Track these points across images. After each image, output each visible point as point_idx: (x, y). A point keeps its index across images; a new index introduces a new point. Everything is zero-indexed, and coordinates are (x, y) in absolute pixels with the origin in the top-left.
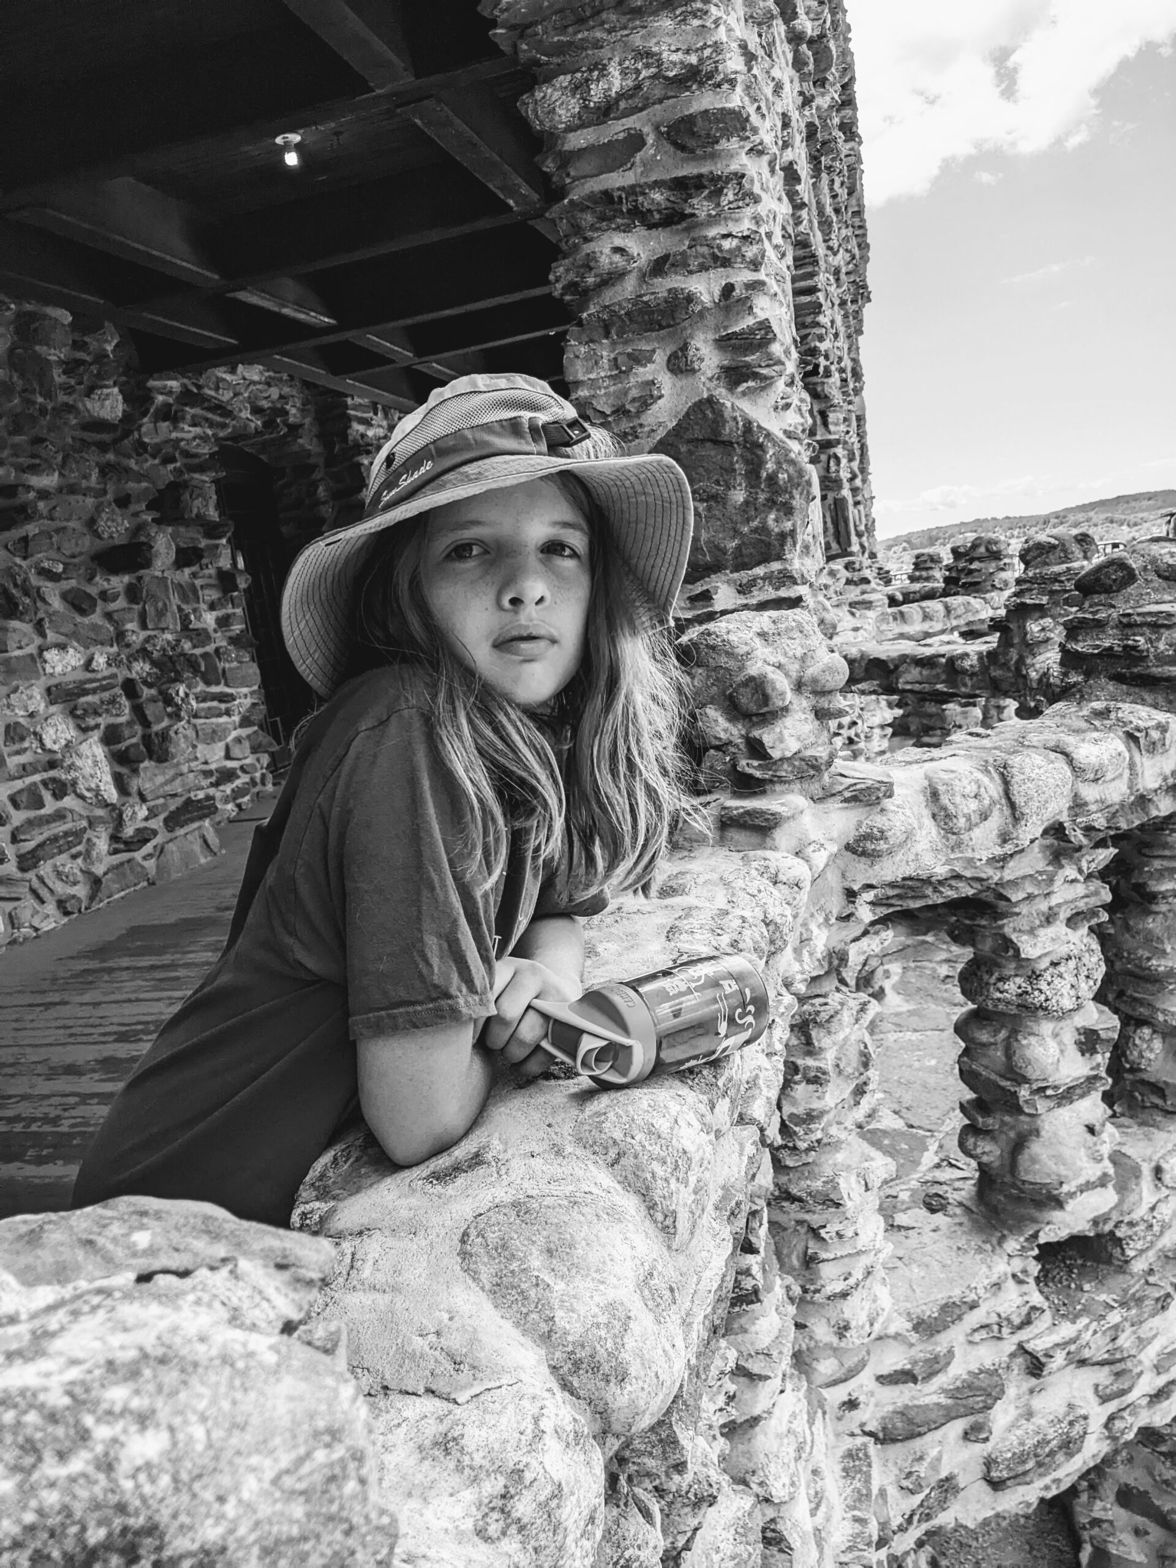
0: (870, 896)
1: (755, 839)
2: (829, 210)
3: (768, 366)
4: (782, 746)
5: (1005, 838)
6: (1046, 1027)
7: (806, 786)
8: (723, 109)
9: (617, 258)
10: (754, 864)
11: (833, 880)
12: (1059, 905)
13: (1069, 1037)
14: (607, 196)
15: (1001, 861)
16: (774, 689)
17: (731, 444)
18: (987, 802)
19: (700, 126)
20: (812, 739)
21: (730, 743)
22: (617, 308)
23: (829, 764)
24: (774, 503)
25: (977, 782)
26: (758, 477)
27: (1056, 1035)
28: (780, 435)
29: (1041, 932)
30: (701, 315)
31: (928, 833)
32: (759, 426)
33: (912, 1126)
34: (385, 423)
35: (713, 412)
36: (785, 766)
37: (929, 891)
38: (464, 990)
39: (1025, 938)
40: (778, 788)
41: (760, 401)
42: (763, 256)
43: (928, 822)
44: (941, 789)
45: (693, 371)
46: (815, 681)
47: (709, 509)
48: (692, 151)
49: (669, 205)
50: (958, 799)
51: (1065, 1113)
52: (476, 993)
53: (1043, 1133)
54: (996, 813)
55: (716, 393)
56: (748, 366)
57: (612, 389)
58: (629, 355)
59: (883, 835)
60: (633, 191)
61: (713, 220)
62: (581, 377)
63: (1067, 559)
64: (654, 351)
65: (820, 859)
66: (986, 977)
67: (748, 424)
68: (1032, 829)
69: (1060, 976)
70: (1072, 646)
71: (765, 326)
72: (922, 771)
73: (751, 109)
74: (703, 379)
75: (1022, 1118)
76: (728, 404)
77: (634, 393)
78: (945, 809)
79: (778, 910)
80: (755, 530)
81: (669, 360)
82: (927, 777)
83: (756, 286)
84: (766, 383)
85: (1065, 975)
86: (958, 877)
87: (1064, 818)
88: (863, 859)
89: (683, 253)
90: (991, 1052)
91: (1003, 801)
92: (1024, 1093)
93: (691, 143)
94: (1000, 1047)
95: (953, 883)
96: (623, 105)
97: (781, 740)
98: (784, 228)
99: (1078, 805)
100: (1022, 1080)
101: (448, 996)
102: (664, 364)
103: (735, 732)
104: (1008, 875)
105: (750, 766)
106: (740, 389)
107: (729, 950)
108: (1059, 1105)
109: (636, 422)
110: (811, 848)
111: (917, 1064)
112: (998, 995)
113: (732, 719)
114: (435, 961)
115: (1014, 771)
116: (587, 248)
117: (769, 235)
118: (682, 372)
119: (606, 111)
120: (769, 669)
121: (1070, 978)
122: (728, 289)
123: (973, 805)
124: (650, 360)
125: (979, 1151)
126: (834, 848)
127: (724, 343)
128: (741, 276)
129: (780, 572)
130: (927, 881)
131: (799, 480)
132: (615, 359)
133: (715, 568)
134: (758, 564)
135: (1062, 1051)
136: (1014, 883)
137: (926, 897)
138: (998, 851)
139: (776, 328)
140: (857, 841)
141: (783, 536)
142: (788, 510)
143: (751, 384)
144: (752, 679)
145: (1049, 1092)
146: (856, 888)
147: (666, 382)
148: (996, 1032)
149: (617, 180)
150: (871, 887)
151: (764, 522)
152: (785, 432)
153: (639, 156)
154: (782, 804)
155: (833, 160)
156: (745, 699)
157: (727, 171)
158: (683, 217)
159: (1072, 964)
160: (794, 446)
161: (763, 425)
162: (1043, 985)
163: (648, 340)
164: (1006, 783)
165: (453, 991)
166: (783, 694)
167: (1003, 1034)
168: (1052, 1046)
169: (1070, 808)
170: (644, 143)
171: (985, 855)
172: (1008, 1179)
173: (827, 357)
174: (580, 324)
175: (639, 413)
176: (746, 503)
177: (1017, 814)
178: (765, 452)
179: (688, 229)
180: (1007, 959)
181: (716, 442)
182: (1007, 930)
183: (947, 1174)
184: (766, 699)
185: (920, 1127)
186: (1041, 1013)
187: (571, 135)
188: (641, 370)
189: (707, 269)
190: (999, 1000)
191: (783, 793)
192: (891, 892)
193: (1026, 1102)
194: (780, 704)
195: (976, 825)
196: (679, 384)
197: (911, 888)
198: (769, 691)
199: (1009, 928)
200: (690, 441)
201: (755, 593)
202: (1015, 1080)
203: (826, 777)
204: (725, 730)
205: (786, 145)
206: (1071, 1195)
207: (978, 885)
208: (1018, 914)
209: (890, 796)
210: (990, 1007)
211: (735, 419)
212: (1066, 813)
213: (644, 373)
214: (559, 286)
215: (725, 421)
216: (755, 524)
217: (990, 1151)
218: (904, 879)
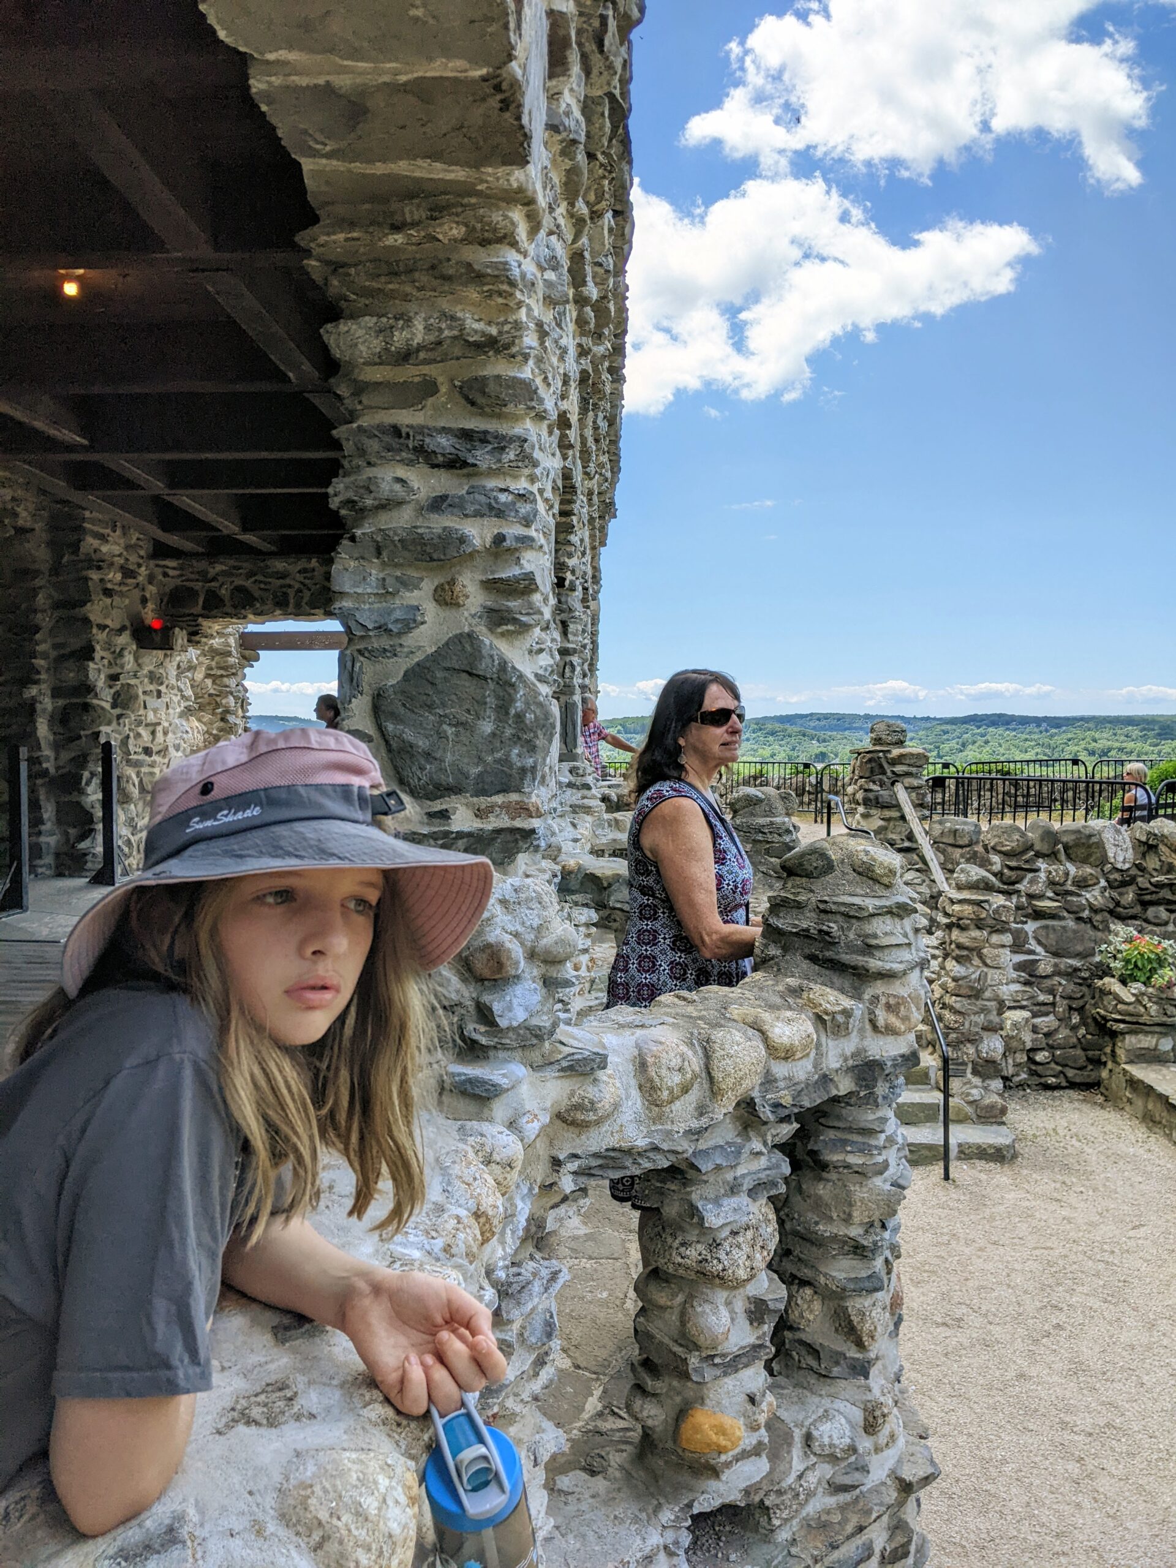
0: (573, 1166)
1: (472, 1107)
2: (590, 441)
3: (528, 614)
4: (510, 1015)
5: (701, 1111)
6: (721, 1296)
7: (527, 1053)
8: (515, 378)
9: (397, 487)
10: (471, 1140)
11: (541, 1147)
12: (743, 1176)
13: (740, 1305)
14: (396, 431)
15: (695, 1134)
16: (509, 958)
17: (485, 679)
18: (689, 1076)
19: (492, 388)
20: (539, 1008)
21: (459, 1004)
22: (391, 533)
23: (552, 1033)
24: (519, 738)
25: (682, 1055)
26: (507, 713)
27: (728, 1303)
28: (532, 677)
29: (725, 1202)
30: (471, 555)
31: (634, 1103)
32: (514, 668)
33: (578, 1367)
34: (122, 541)
35: (472, 645)
36: (511, 1034)
37: (628, 1163)
38: (186, 1360)
39: (710, 1206)
40: (501, 1054)
41: (517, 643)
42: (535, 516)
43: (635, 1093)
44: (650, 1060)
45: (458, 605)
46: (547, 952)
47: (457, 734)
48: (482, 408)
49: (453, 451)
50: (664, 1072)
51: (729, 1382)
52: (199, 1364)
53: (707, 1401)
54: (696, 1086)
55: (477, 629)
56: (509, 610)
57: (376, 606)
58: (397, 578)
59: (593, 1106)
60: (421, 430)
61: (492, 473)
62: (347, 588)
63: (771, 812)
64: (422, 579)
65: (532, 1128)
66: (669, 1240)
67: (503, 665)
68: (725, 1106)
69: (739, 1246)
70: (773, 921)
71: (530, 578)
72: (634, 1038)
73: (539, 381)
74: (466, 614)
75: (689, 1384)
76: (487, 642)
77: (398, 614)
78: (652, 1081)
79: (491, 1200)
80: (497, 761)
81: (435, 590)
82: (637, 1046)
83: (526, 542)
84: (525, 628)
85: (743, 1246)
86: (656, 1149)
87: (755, 1094)
88: (571, 1129)
89: (461, 497)
90: (667, 1316)
91: (704, 1075)
92: (694, 1361)
93: (481, 400)
94: (677, 1311)
95: (651, 1155)
96: (422, 355)
97: (510, 1008)
98: (554, 481)
99: (769, 1081)
100: (693, 1346)
101: (168, 1366)
102: (431, 592)
103: (466, 994)
104: (702, 1145)
105: (477, 1031)
106: (499, 630)
107: (442, 1255)
108: (725, 1374)
109: (397, 641)
110: (525, 1119)
111: (589, 1296)
112: (680, 1260)
113: (464, 980)
114: (161, 1327)
115: (716, 1047)
116: (370, 472)
117: (541, 491)
118: (446, 604)
119: (406, 356)
120: (507, 937)
121: (746, 1248)
122: (499, 539)
123: (677, 1079)
124: (417, 587)
125: (645, 1414)
126: (545, 1119)
127: (492, 585)
128: (513, 530)
129: (517, 803)
130: (628, 1152)
131: (544, 723)
132: (384, 579)
133: (455, 790)
134: (498, 792)
135: (732, 1320)
136: (705, 1153)
137: (625, 1168)
138: (695, 1124)
139: (539, 581)
140: (567, 1111)
141: (523, 771)
142: (532, 749)
143: (510, 627)
144: (489, 946)
145: (717, 1360)
146: (561, 1157)
147: (430, 609)
148: (674, 1295)
149: (406, 418)
150: (575, 1156)
151: (508, 755)
152: (536, 675)
153: (430, 401)
154: (504, 1075)
155: (600, 399)
156: (480, 965)
157: (511, 433)
158: (465, 464)
159: (749, 1234)
160: (545, 690)
161: (517, 666)
162: (722, 1255)
163: (417, 569)
164: (707, 1056)
165: (176, 1362)
166: (517, 963)
167: (680, 1298)
168: (724, 1312)
169: (762, 1084)
170: (437, 391)
171: (682, 1127)
172: (670, 1445)
173: (573, 572)
174: (353, 539)
175: (400, 634)
176: (494, 734)
177: (715, 1088)
178: (516, 692)
179: (469, 476)
180: (691, 1225)
181: (470, 674)
182: (694, 1197)
183: (610, 1424)
184: (500, 965)
185: (586, 1369)
186: (717, 1281)
187: (368, 369)
188: (408, 594)
189: (482, 516)
190: (680, 1265)
191: (506, 1061)
192: (594, 1163)
193: (695, 1370)
194: (513, 973)
195: (678, 1098)
196: (442, 614)
197: (613, 1158)
198: (504, 960)
199: (696, 1196)
200: (447, 669)
201: (492, 819)
202: (687, 1347)
203: (547, 1044)
204: (457, 992)
205: (563, 397)
206: (728, 1465)
207: (673, 1158)
208: (706, 1182)
209: (604, 1068)
210: (671, 1270)
211: (492, 656)
212: (757, 1088)
213: (411, 597)
214: (337, 500)
215: (482, 657)
216: (498, 755)
217: (655, 1414)
218: (607, 1150)
